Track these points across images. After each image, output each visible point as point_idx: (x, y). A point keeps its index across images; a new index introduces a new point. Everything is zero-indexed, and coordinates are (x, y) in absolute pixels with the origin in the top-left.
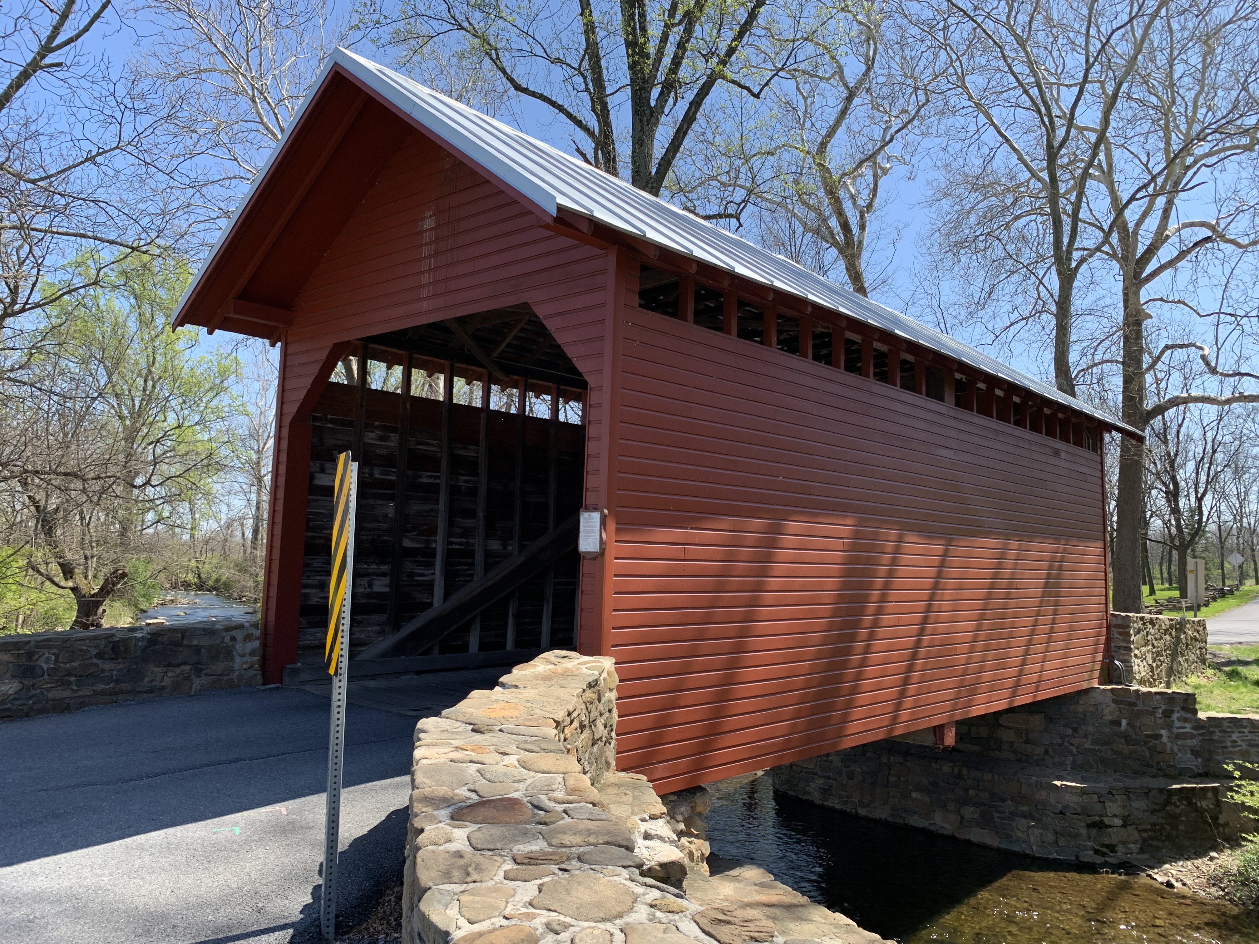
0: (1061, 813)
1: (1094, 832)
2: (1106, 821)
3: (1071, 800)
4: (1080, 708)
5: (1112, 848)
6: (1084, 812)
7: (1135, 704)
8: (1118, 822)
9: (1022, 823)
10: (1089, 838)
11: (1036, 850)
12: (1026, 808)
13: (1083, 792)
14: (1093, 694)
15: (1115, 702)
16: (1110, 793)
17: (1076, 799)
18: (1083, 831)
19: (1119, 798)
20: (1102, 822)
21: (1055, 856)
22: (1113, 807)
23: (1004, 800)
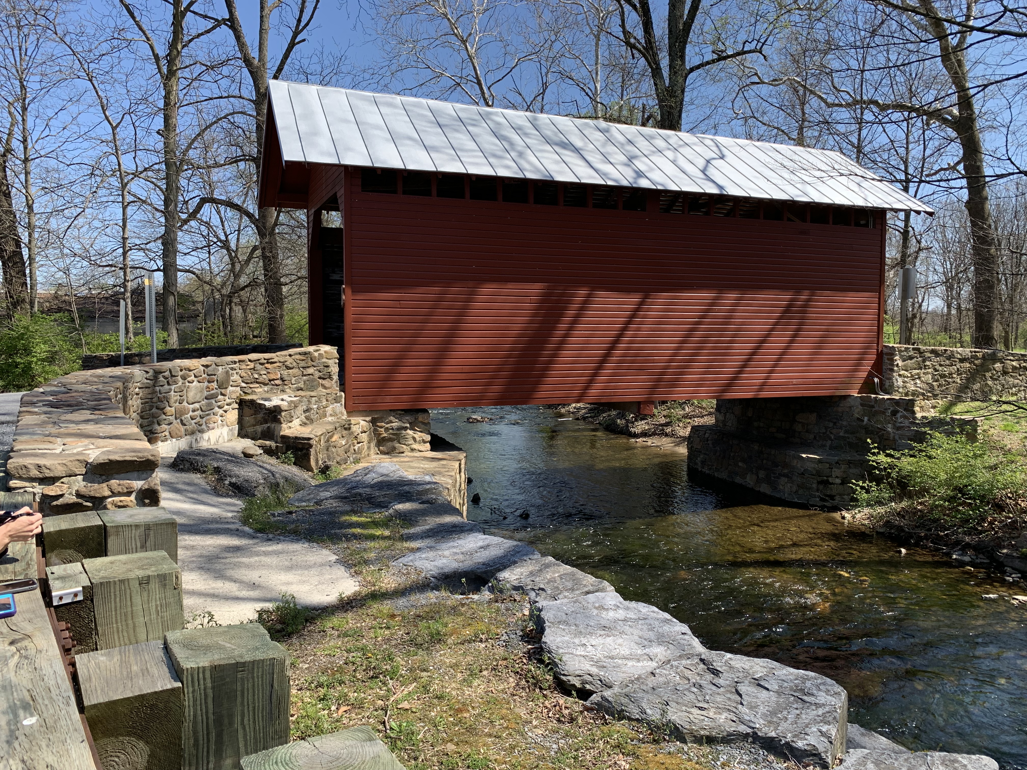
0: (803, 474)
1: (821, 487)
2: (831, 480)
3: (809, 466)
4: (840, 409)
5: (832, 497)
6: (819, 473)
7: (873, 407)
8: (838, 481)
9: (783, 480)
10: (818, 490)
11: (786, 496)
12: (786, 471)
13: (819, 461)
14: (849, 400)
15: (862, 405)
16: (837, 463)
17: (813, 465)
18: (814, 486)
19: (843, 466)
20: (828, 481)
21: (796, 500)
22: (837, 472)
23: (777, 466)
